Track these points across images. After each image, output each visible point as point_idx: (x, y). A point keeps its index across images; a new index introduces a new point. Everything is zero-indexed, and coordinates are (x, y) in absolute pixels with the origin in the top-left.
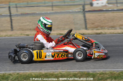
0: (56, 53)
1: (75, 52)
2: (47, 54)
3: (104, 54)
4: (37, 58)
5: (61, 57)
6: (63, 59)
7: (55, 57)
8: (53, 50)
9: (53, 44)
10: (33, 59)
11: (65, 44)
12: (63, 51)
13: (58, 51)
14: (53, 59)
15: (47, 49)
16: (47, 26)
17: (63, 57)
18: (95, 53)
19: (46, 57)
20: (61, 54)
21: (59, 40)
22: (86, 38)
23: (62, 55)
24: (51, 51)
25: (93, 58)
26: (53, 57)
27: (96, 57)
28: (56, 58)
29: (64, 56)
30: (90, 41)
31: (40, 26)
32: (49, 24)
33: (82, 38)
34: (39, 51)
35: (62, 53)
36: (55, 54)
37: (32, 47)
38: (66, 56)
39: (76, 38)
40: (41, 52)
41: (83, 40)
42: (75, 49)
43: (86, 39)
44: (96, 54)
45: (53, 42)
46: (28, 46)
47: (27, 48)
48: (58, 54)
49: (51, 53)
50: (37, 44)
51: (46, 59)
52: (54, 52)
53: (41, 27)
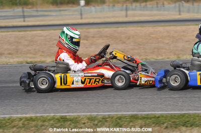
0: (87, 78)
1: (114, 76)
2: (75, 78)
3: (153, 79)
4: (61, 84)
5: (94, 83)
6: (97, 86)
7: (86, 84)
8: (83, 74)
9: (83, 65)
10: (55, 86)
11: (99, 66)
12: (96, 75)
13: (90, 75)
14: (82, 86)
15: (75, 71)
16: (74, 40)
17: (97, 84)
18: (141, 78)
19: (73, 84)
20: (94, 79)
21: (91, 59)
22: (129, 56)
23: (95, 81)
24: (80, 74)
25: (138, 84)
26: (83, 83)
27: (143, 82)
28: (88, 84)
29: (98, 82)
30: (134, 62)
31: (65, 40)
32: (77, 37)
33: (124, 57)
34: (63, 75)
36: (85, 79)
37: (53, 69)
38: (102, 82)
39: (115, 57)
40: (66, 77)
41: (125, 59)
42: (114, 72)
43: (129, 58)
44: (143, 78)
45: (84, 62)
46: (48, 68)
47: (46, 70)
48: (90, 79)
49: (80, 78)
50: (60, 66)
51: (73, 86)
52: (85, 76)
53: (66, 42)
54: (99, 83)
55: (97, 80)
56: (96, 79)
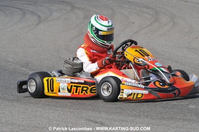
0: (73, 85)
3: (145, 92)
5: (82, 93)
6: (85, 96)
7: (73, 93)
12: (83, 81)
13: (77, 81)
14: (69, 95)
16: (101, 33)
17: (84, 94)
18: (123, 90)
19: (59, 91)
20: (80, 87)
23: (82, 90)
25: (119, 98)
26: (69, 91)
27: (125, 96)
30: (147, 66)
31: (90, 32)
32: (105, 29)
33: (134, 60)
34: (50, 78)
35: (82, 86)
38: (91, 92)
44: (125, 90)
48: (77, 87)
49: (66, 85)
51: (60, 94)
52: (71, 83)
54: (87, 93)
55: (85, 89)
56: (83, 87)
